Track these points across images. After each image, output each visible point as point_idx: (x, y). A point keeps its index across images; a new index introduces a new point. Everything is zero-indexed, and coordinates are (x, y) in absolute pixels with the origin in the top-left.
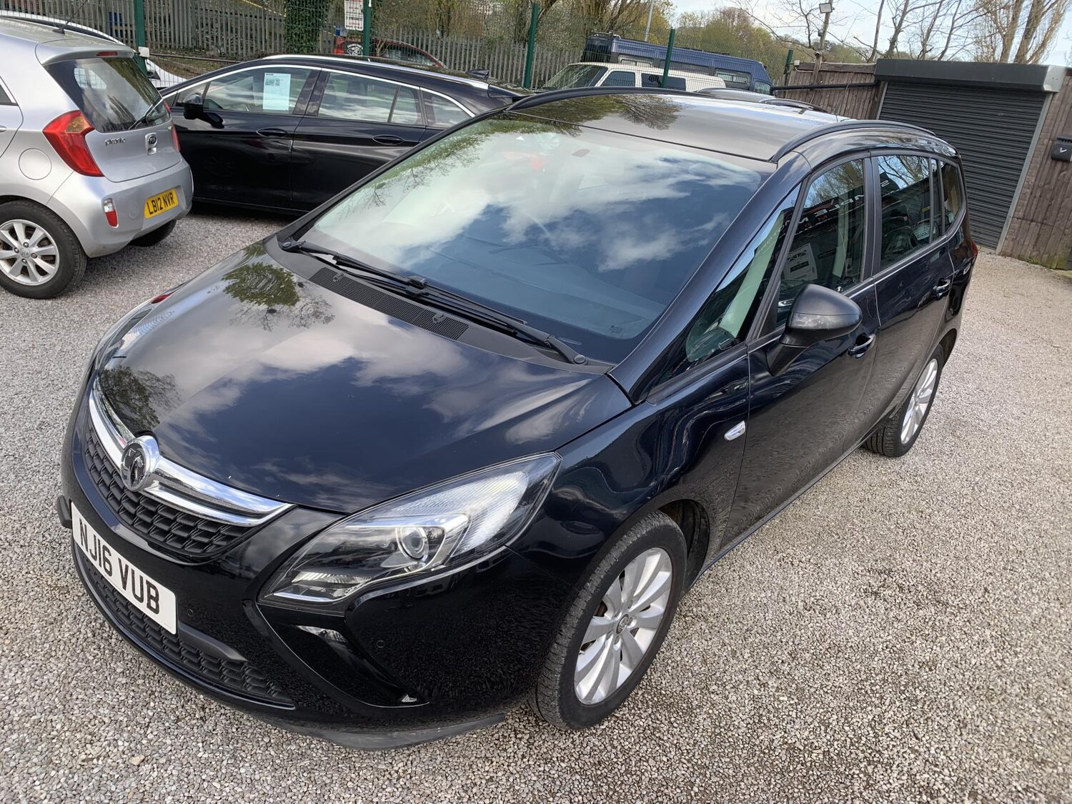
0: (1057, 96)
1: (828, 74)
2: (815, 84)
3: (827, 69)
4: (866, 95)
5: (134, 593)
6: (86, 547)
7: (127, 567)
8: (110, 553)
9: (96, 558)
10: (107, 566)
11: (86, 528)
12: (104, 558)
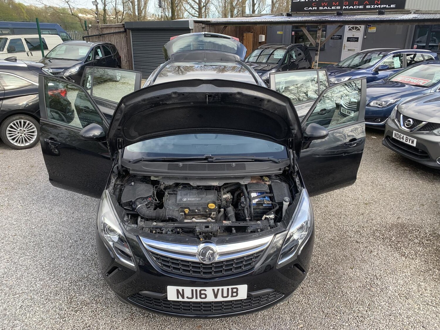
0: (193, 30)
1: (105, 29)
2: (101, 34)
3: (103, 27)
4: (123, 35)
5: (223, 297)
6: (183, 298)
7: (218, 290)
8: (205, 290)
9: (192, 298)
10: (203, 296)
11: (183, 290)
12: (201, 294)
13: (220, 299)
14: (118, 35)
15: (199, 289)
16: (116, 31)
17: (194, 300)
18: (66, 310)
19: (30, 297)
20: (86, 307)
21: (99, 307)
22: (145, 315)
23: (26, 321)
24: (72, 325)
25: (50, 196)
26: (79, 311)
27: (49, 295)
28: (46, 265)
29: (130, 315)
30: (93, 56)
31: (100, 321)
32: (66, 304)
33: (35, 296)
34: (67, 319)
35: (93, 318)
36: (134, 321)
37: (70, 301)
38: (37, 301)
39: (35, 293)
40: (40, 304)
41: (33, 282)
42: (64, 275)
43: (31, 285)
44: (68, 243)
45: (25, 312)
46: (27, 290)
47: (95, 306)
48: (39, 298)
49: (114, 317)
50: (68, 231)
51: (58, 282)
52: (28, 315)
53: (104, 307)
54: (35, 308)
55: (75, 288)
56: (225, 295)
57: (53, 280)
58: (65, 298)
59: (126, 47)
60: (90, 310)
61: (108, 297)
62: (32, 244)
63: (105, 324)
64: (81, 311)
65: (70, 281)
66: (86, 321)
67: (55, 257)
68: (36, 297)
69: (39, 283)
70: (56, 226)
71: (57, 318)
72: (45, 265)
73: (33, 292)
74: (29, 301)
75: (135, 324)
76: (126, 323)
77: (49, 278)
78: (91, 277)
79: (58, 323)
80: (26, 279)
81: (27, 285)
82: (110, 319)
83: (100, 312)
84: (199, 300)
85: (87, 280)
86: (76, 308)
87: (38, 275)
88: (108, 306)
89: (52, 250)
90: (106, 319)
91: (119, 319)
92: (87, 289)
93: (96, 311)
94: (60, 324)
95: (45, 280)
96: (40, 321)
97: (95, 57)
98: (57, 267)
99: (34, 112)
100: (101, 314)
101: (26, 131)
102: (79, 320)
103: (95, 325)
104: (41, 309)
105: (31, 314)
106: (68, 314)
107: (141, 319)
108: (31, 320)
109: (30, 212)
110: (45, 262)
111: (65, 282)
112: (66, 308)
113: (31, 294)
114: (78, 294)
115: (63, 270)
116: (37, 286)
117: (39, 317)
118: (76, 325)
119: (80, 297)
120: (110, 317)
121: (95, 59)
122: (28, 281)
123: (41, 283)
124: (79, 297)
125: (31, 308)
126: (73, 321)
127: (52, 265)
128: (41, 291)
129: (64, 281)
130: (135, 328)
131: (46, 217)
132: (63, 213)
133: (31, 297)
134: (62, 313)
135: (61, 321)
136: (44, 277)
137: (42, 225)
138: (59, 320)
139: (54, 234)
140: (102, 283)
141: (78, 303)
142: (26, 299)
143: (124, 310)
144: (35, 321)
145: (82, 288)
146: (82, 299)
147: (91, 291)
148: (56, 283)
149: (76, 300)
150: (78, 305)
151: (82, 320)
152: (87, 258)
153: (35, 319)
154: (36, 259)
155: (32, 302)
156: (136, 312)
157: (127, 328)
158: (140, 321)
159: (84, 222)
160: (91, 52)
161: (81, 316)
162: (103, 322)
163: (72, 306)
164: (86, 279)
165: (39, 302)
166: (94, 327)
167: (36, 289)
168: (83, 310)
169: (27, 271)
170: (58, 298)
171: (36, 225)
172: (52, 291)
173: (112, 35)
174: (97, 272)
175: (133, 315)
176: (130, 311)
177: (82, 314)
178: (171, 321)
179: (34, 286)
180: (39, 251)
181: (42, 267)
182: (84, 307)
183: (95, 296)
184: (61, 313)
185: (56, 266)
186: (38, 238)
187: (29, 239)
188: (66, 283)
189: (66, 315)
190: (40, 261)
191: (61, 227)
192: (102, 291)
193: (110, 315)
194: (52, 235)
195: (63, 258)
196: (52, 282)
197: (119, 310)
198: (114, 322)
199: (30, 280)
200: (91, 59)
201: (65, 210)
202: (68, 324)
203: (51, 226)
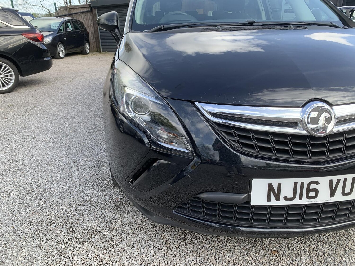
3: (72, 8)
5: (344, 194)
6: (278, 199)
7: (339, 180)
8: (317, 183)
9: (294, 198)
10: (312, 194)
11: (279, 185)
12: (309, 190)
13: (339, 197)
14: (85, 14)
15: (307, 180)
16: (83, 11)
17: (296, 202)
18: (67, 243)
19: (12, 229)
20: (96, 237)
21: (116, 235)
22: (186, 242)
23: (7, 261)
24: (79, 263)
25: (33, 126)
26: (87, 243)
27: (40, 224)
28: (33, 190)
29: (164, 243)
30: (64, 29)
31: (121, 255)
32: (66, 234)
33: (19, 227)
34: (70, 255)
35: (110, 251)
36: (173, 252)
37: (71, 230)
38: (23, 233)
39: (19, 223)
40: (27, 237)
41: (16, 211)
42: (58, 200)
43: (13, 214)
44: (59, 166)
45: (6, 249)
46: (8, 221)
47: (109, 234)
48: (26, 230)
49: (142, 248)
50: (57, 155)
51: (51, 207)
52: (10, 253)
53: (123, 235)
54: (20, 242)
55: (76, 213)
56: (347, 190)
57: (44, 206)
58: (64, 227)
59: (93, 25)
60: (103, 240)
61: (126, 222)
62: (13, 169)
63: (130, 257)
64: (89, 243)
65: (68, 206)
66: (101, 255)
67: (44, 181)
68: (21, 228)
69: (24, 210)
70: (42, 152)
71: (54, 254)
72: (31, 190)
73: (17, 222)
74: (10, 234)
75: (177, 255)
76: (162, 254)
77: (38, 204)
78: (95, 200)
79: (58, 262)
80: (5, 207)
81: (7, 214)
82: (137, 251)
83: (119, 241)
84: (305, 201)
85: (91, 203)
86: (81, 239)
87: (23, 202)
88: (129, 233)
89: (39, 174)
90: (130, 250)
91: (150, 249)
92: (93, 214)
93: (112, 241)
94: (60, 263)
95: (33, 207)
96: (28, 261)
97: (66, 30)
98: (48, 191)
99: (10, 54)
100: (120, 245)
101: (3, 75)
102: (90, 255)
103: (116, 260)
104: (29, 244)
105: (14, 251)
106: (70, 247)
107: (183, 247)
108: (15, 260)
109: (9, 140)
110: (31, 186)
111: (61, 207)
112: (67, 240)
113: (14, 225)
114: (81, 221)
115: (56, 194)
116: (22, 215)
117: (27, 255)
118: (86, 263)
119: (85, 225)
120: (136, 247)
121: (66, 31)
122: (8, 210)
123: (28, 210)
124: (83, 224)
125: (15, 243)
126: (81, 257)
127: (40, 189)
128: (28, 220)
129: (59, 206)
130: (178, 260)
131: (30, 144)
132: (48, 140)
133: (14, 228)
134: (62, 247)
135: (62, 258)
136: (30, 203)
137: (25, 151)
138: (58, 257)
139: (40, 159)
140: (112, 205)
141: (84, 231)
142: (6, 232)
143: (154, 237)
144: (21, 261)
145: (86, 212)
146: (89, 226)
147: (99, 216)
148: (49, 209)
149: (80, 228)
150: (84, 235)
151: (94, 255)
152: (86, 180)
153: (21, 259)
154: (18, 185)
155: (15, 234)
156: (172, 239)
157: (166, 262)
158: (183, 250)
159: (75, 146)
160: (62, 25)
161: (92, 250)
162: (126, 255)
163: (75, 236)
164: (89, 202)
165: (26, 234)
166: (114, 263)
167: (21, 218)
168: (93, 241)
169: (7, 198)
170: (54, 227)
171: (18, 152)
172: (44, 219)
173: (80, 15)
174: (102, 194)
175: (169, 242)
176: (162, 238)
177: (93, 247)
178: (229, 247)
179: (17, 214)
180: (22, 176)
181: (27, 192)
182: (93, 236)
183: (106, 222)
184: (60, 246)
185: (46, 190)
186: (20, 164)
187: (9, 165)
188: (63, 209)
189: (69, 249)
190: (24, 186)
191: (49, 152)
192: (114, 215)
193: (134, 245)
194: (38, 160)
195: (55, 182)
196: (43, 208)
197: (146, 238)
198: (144, 255)
199: (12, 207)
200: (62, 31)
201: (51, 137)
202: (74, 262)
203: (36, 151)
